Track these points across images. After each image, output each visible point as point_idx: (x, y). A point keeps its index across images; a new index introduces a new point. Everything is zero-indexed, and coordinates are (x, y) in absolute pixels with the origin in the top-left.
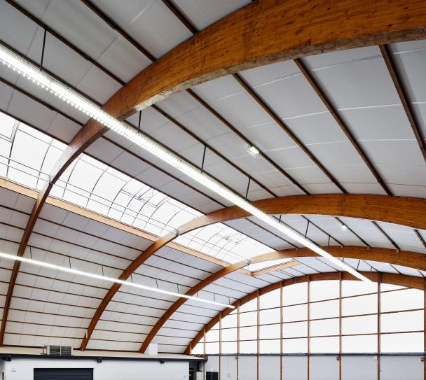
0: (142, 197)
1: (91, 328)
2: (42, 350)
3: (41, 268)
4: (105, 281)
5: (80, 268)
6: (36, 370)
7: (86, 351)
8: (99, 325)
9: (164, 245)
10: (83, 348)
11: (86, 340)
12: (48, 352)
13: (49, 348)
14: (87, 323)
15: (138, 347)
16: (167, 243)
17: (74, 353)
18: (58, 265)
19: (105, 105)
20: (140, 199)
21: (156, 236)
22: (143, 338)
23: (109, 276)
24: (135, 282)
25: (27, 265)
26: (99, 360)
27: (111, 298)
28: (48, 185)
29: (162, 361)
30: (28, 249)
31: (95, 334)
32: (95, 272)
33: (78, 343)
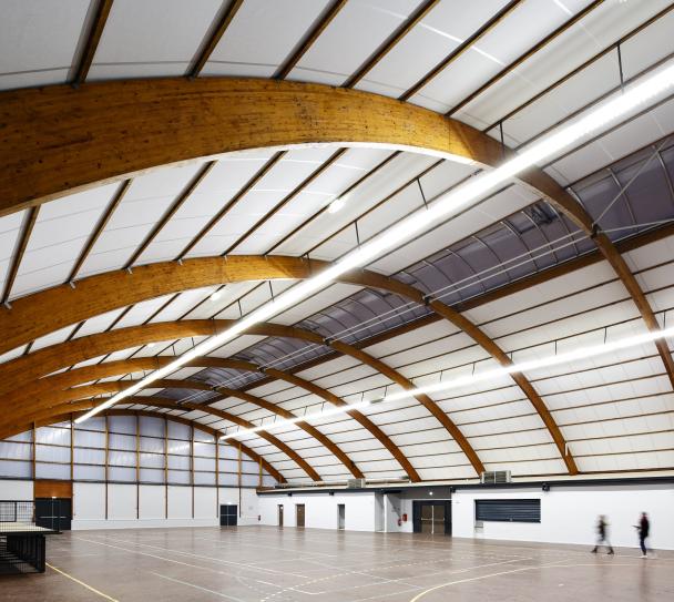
1: (559, 442)
6: (477, 502)
10: (571, 471)
11: (568, 460)
12: (482, 481)
13: (483, 476)
26: (547, 486)
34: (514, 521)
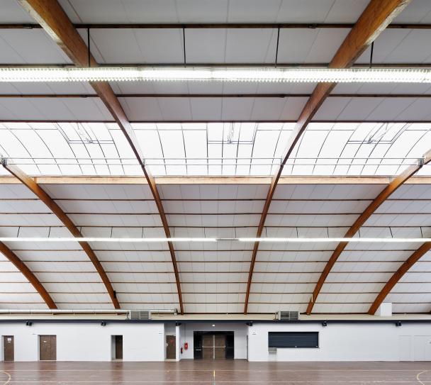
0: (372, 139)
1: (316, 293)
2: (274, 315)
3: (273, 243)
4: (330, 243)
5: (306, 236)
6: (270, 334)
7: (311, 316)
8: (325, 288)
9: (402, 183)
10: (308, 312)
11: (311, 305)
12: (279, 317)
13: (280, 314)
14: (312, 288)
15: (367, 308)
16: (404, 181)
17: (301, 318)
18: (287, 237)
19: (332, 62)
20: (370, 142)
21: (390, 177)
22: (373, 298)
23: (334, 237)
24: (363, 237)
25: (264, 243)
26: (324, 323)
27: (337, 259)
28: (279, 167)
29: (398, 323)
30: (264, 229)
31: (320, 298)
32: (320, 236)
33: (304, 308)
34: (298, 347)
